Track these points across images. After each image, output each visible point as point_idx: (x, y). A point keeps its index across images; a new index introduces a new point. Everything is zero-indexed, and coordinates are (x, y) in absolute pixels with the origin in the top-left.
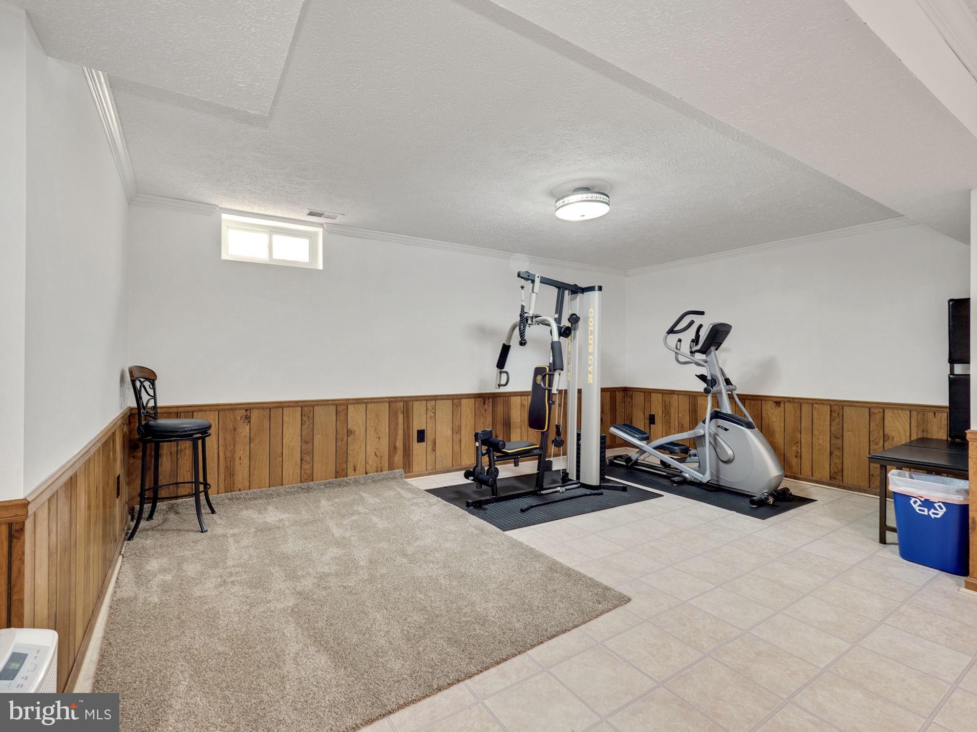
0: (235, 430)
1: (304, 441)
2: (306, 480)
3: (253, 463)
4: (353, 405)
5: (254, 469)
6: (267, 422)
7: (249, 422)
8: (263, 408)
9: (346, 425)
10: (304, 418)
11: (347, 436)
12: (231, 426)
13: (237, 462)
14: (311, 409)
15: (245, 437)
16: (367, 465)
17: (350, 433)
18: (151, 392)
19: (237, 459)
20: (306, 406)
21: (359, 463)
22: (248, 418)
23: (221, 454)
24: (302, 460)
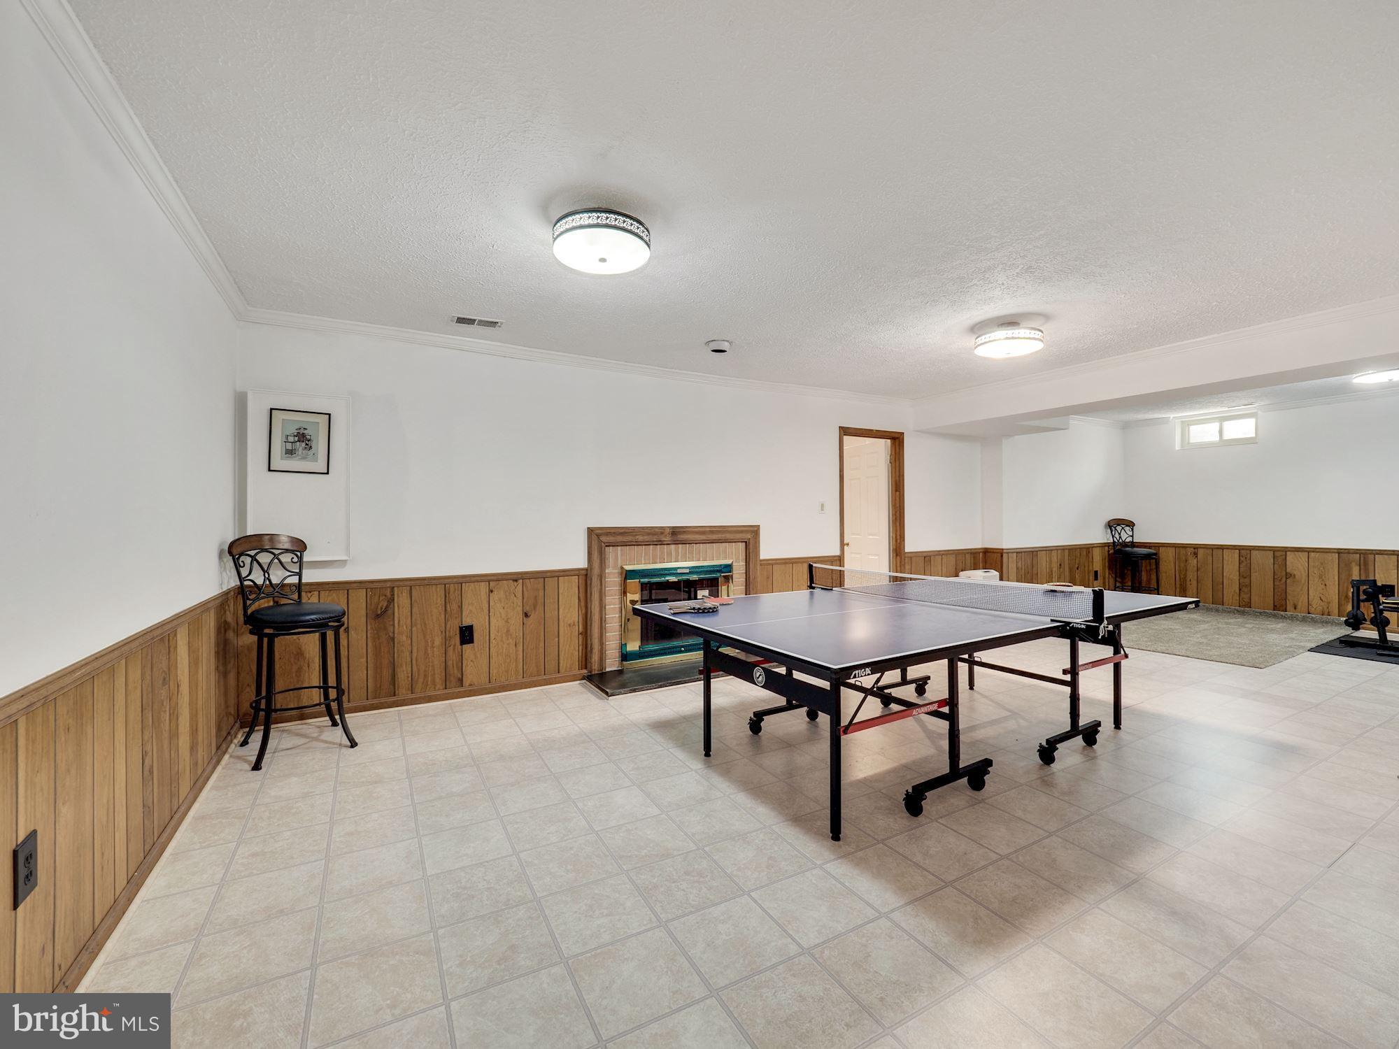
0: (1186, 561)
1: (1241, 576)
2: (1245, 606)
3: (1199, 584)
4: (1293, 553)
5: (1201, 589)
6: (1210, 558)
7: (1197, 557)
8: (1207, 548)
9: (1284, 568)
10: (1242, 559)
11: (1286, 578)
12: (1184, 558)
13: (1188, 583)
14: (1248, 551)
15: (1194, 566)
16: (1310, 607)
17: (1288, 576)
18: (1131, 533)
19: (1188, 580)
20: (1243, 549)
21: (1300, 604)
22: (1196, 554)
23: (1177, 576)
24: (1240, 590)
